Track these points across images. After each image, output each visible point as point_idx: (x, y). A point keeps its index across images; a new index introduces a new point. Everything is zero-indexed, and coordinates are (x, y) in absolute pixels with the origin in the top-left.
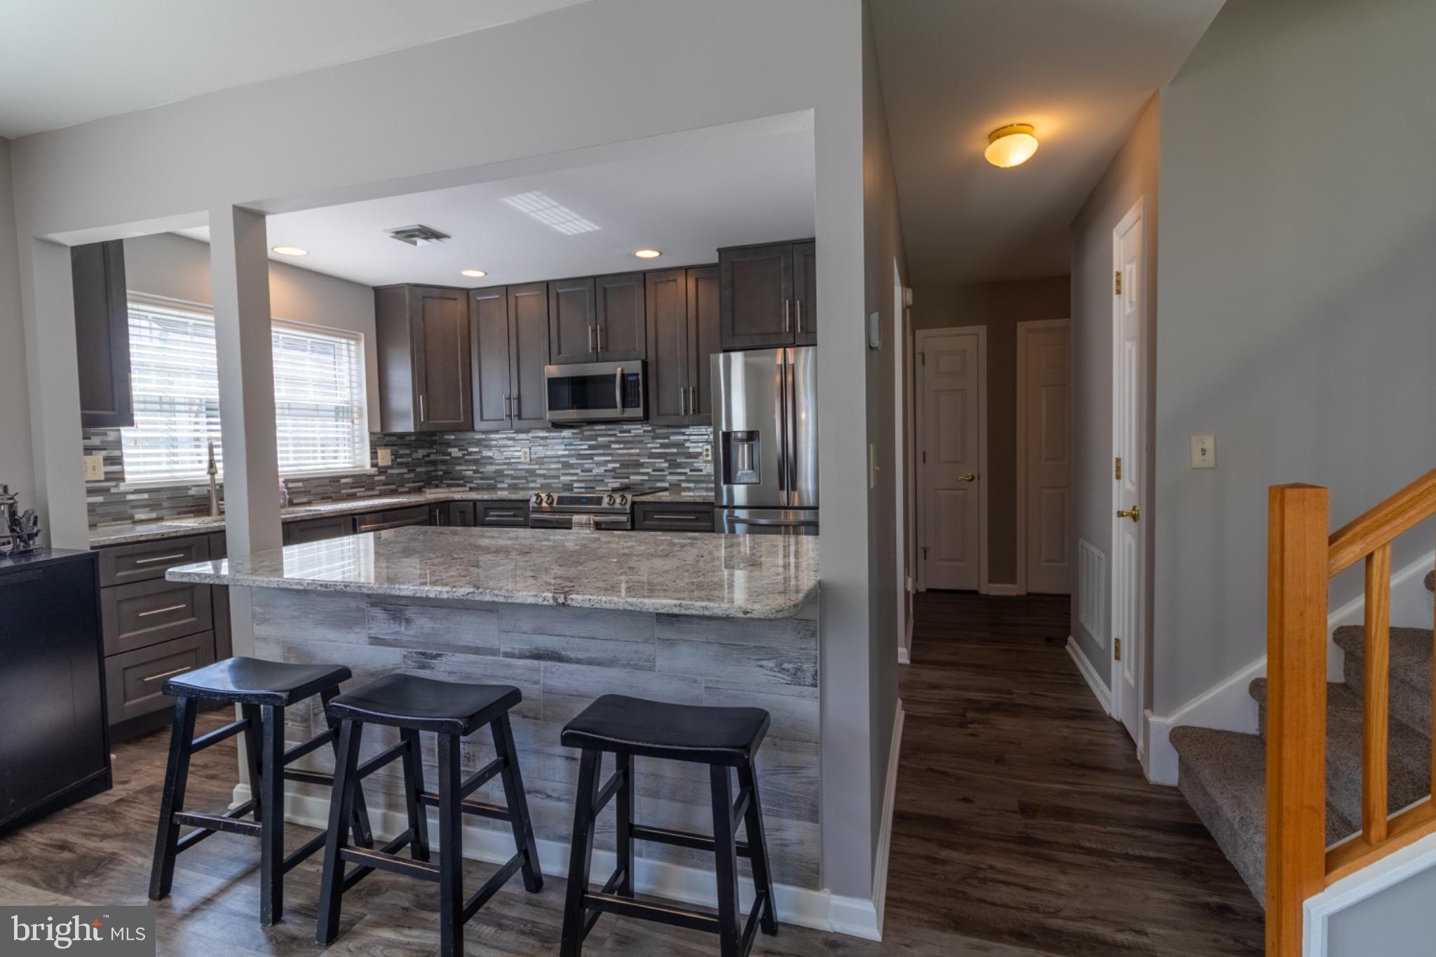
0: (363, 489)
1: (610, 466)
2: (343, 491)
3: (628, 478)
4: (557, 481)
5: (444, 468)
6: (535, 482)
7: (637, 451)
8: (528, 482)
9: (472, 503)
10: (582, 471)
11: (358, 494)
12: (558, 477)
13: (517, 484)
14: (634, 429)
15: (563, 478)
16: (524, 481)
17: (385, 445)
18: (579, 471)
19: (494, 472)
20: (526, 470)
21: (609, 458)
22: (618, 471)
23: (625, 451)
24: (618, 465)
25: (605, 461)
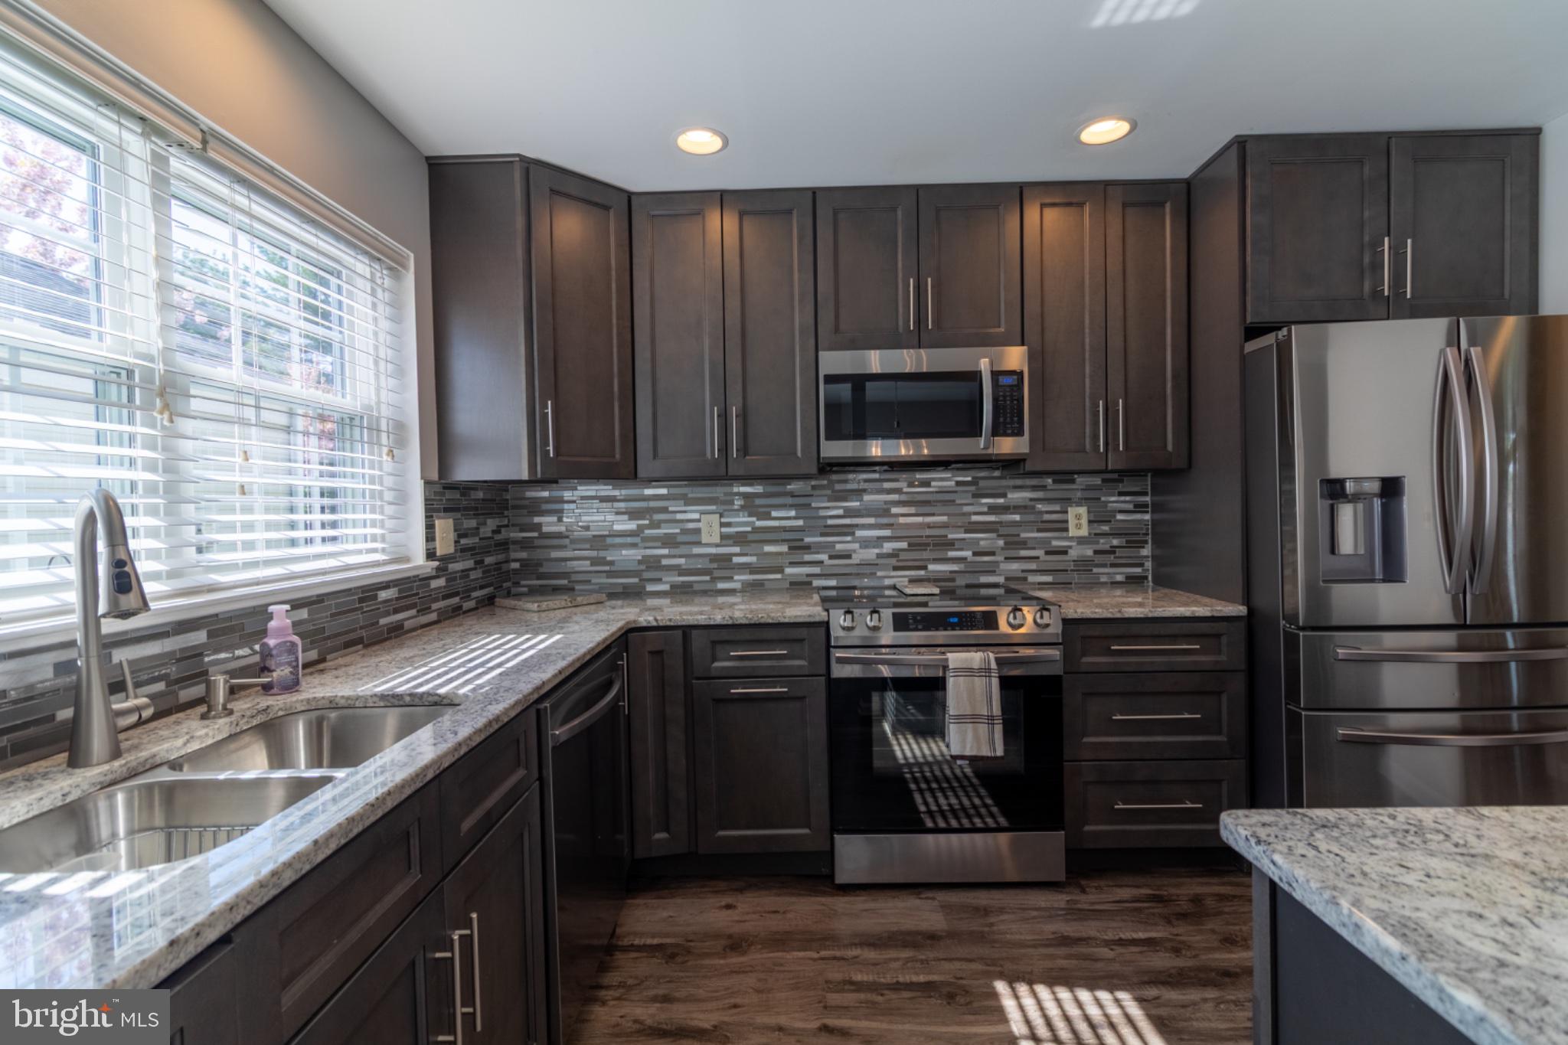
0: (413, 612)
1: (888, 547)
2: (383, 621)
3: (925, 568)
4: (779, 576)
5: (524, 555)
6: (730, 579)
7: (944, 519)
8: (714, 580)
9: (679, 632)
10: (831, 557)
11: (408, 625)
12: (780, 570)
13: (690, 585)
14: (934, 479)
15: (789, 570)
16: (707, 578)
17: (446, 510)
18: (824, 557)
19: (640, 562)
20: (714, 558)
21: (887, 533)
22: (903, 556)
23: (920, 519)
24: (904, 545)
25: (879, 538)
